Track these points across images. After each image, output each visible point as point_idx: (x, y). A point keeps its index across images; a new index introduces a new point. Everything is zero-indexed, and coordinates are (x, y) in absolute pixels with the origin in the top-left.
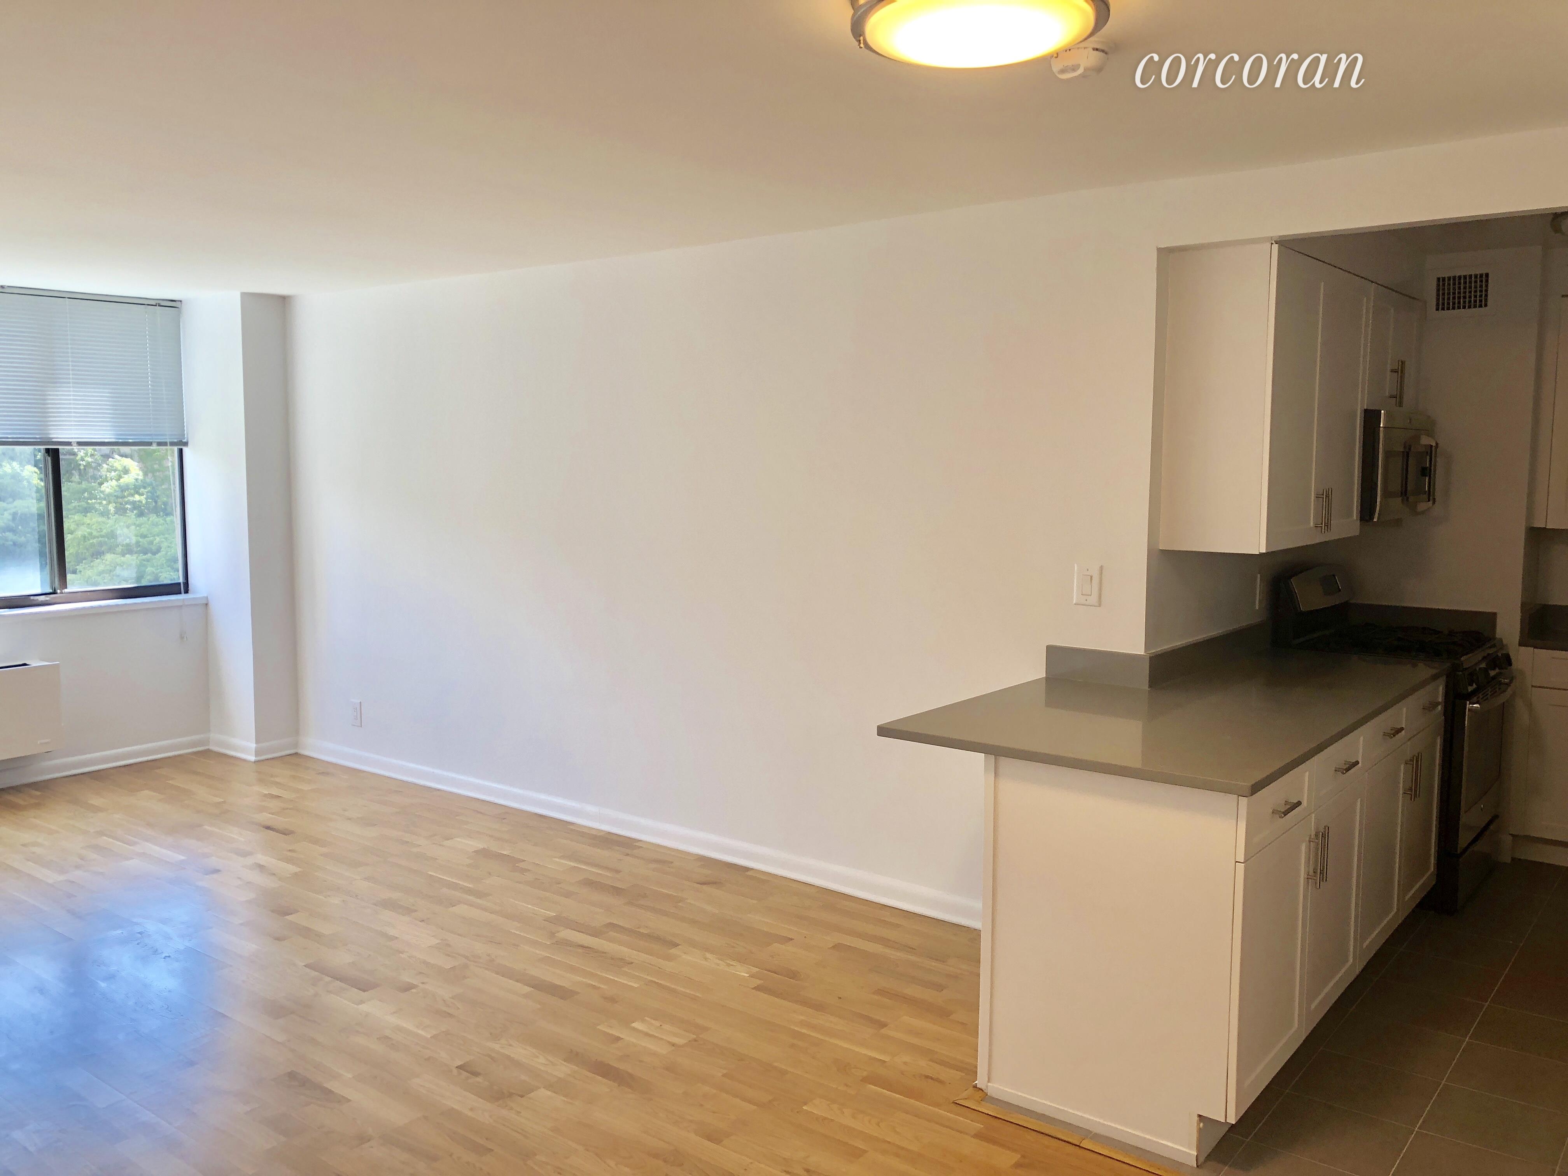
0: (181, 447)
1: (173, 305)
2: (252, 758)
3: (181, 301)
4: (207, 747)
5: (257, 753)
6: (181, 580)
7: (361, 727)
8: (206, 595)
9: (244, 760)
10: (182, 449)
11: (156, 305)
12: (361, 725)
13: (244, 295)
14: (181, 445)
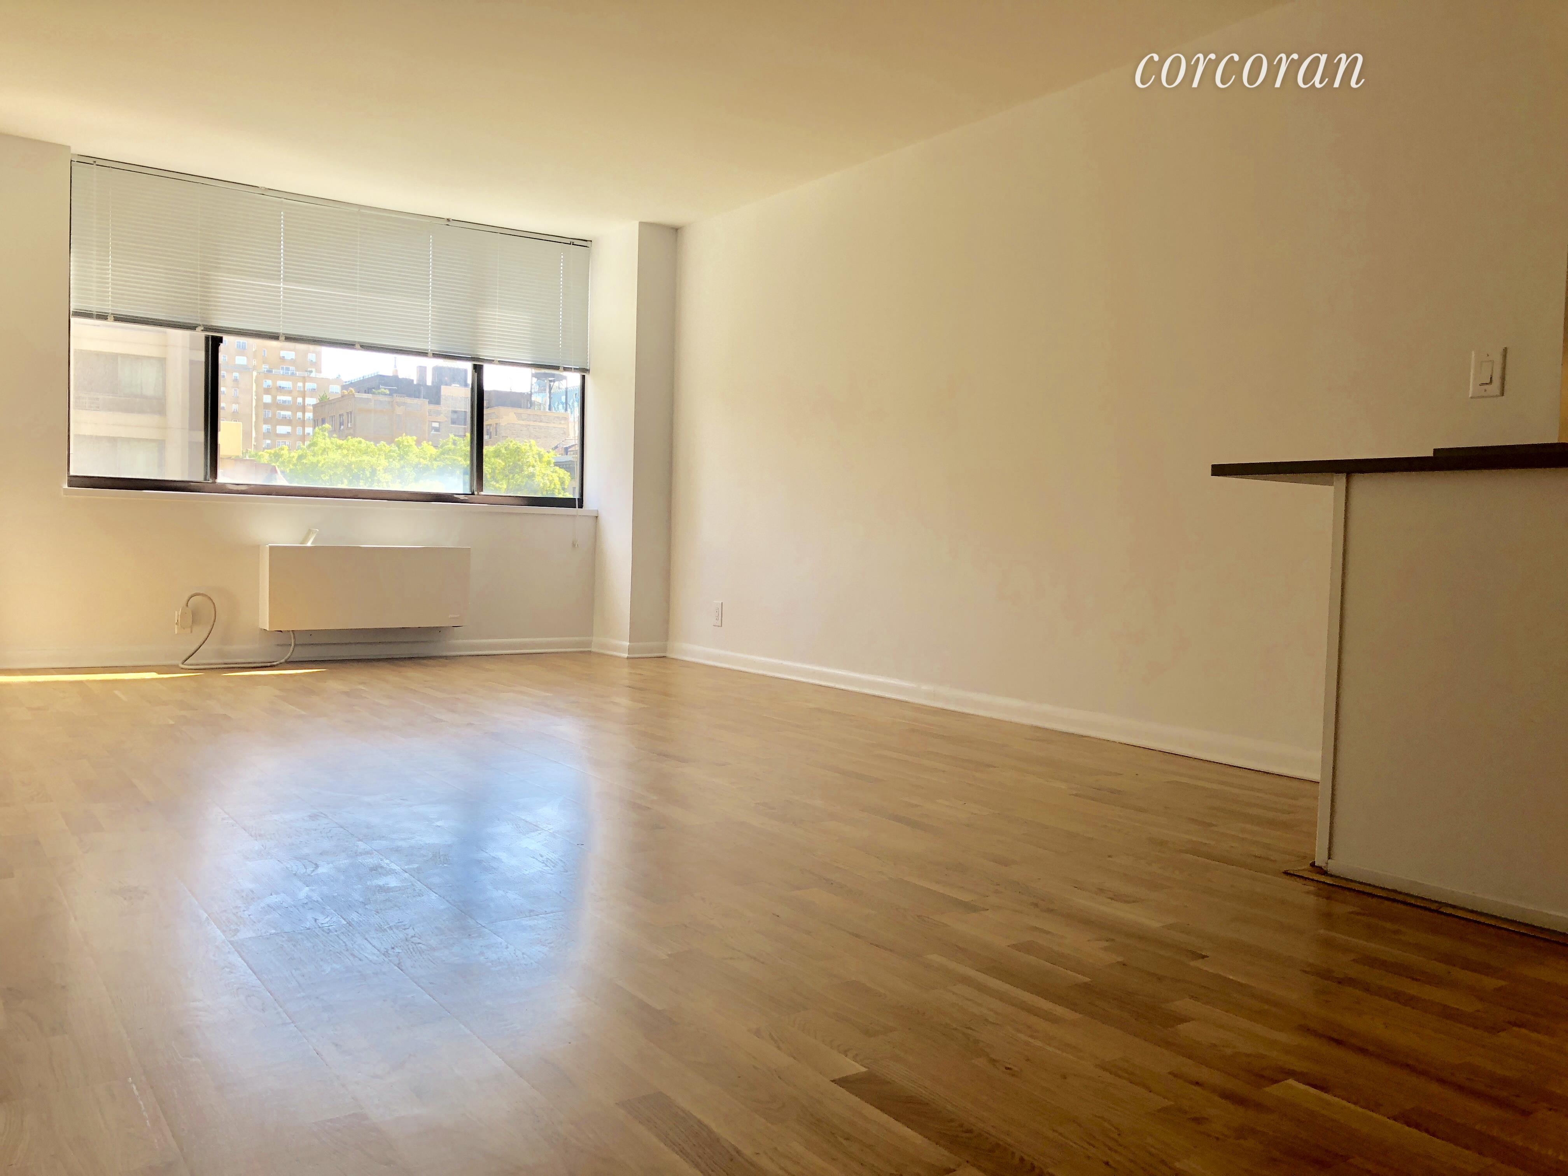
0: (584, 374)
1: (584, 243)
2: (626, 655)
3: (591, 241)
4: (589, 649)
5: (630, 650)
6: (577, 496)
7: (722, 626)
8: (596, 509)
9: (619, 657)
10: (584, 376)
11: (570, 244)
12: (722, 625)
13: (641, 224)
14: (584, 371)
